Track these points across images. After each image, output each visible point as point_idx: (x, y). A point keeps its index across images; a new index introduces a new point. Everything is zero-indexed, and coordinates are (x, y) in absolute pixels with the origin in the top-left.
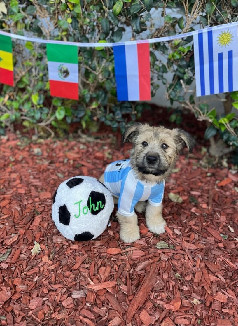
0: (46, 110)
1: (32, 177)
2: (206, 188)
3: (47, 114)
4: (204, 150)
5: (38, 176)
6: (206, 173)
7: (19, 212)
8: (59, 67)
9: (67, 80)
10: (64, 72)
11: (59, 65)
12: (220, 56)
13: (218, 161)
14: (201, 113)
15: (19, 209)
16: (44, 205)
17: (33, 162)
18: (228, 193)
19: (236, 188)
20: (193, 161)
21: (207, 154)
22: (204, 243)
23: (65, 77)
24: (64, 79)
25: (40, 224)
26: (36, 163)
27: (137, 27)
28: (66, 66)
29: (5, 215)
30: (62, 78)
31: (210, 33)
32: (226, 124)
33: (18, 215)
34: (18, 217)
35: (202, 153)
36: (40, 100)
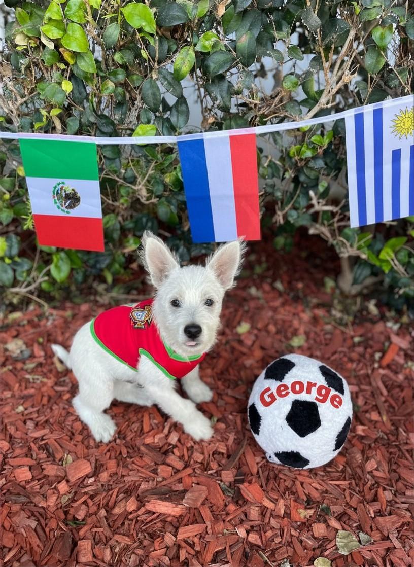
0: (26, 264)
1: (30, 425)
2: (362, 372)
3: (29, 272)
4: (330, 283)
5: (42, 419)
6: (352, 337)
7: (35, 530)
8: (55, 187)
9: (75, 213)
10: (68, 197)
11: (55, 184)
12: (397, 155)
13: (361, 304)
14: (348, 244)
15: (34, 524)
16: (83, 499)
17: (20, 382)
18: (401, 377)
19: (410, 363)
20: (320, 313)
21: (338, 291)
22: (406, 506)
23: (70, 207)
24: (68, 212)
25: (94, 556)
26: (28, 381)
27: (222, 98)
28: (70, 185)
29: (10, 550)
30: (63, 211)
31: (378, 114)
32: (393, 260)
33: (38, 542)
34: (38, 546)
35: (328, 290)
36: (10, 247)
